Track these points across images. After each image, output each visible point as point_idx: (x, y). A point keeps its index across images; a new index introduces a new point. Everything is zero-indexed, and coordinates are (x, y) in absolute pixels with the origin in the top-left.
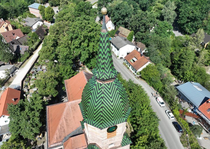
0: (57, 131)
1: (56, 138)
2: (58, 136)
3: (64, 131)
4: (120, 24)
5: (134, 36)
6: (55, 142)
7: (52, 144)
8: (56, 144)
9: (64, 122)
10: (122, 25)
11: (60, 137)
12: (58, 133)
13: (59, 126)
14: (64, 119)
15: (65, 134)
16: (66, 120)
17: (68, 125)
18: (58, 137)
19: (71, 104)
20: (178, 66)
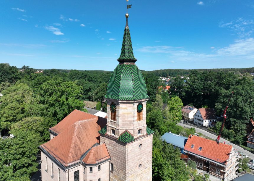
0: (72, 149)
1: (71, 157)
2: (74, 154)
3: (79, 149)
4: (84, 99)
5: (101, 108)
6: (72, 160)
7: (69, 163)
8: (74, 163)
9: (78, 140)
10: (86, 100)
11: (76, 155)
12: (73, 152)
13: (73, 144)
14: (76, 137)
15: (81, 153)
16: (79, 138)
17: (82, 143)
18: (74, 156)
19: (81, 123)
20: (151, 126)
